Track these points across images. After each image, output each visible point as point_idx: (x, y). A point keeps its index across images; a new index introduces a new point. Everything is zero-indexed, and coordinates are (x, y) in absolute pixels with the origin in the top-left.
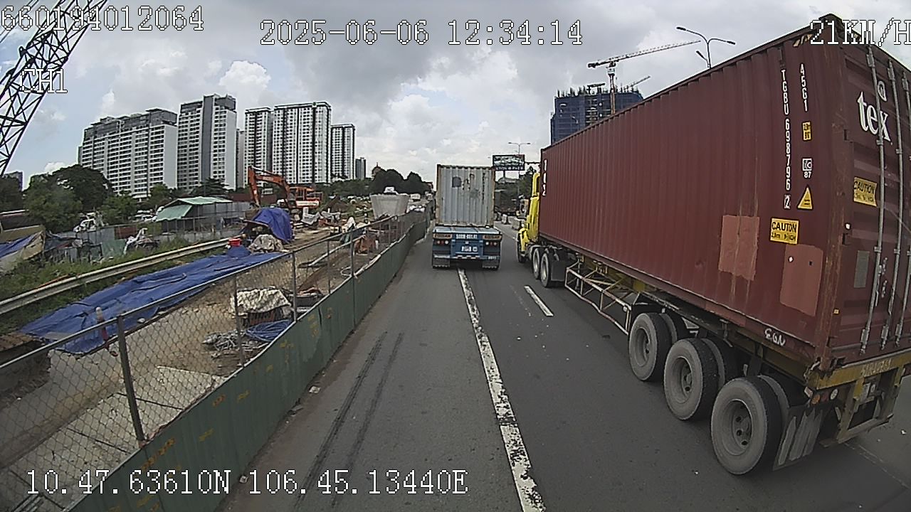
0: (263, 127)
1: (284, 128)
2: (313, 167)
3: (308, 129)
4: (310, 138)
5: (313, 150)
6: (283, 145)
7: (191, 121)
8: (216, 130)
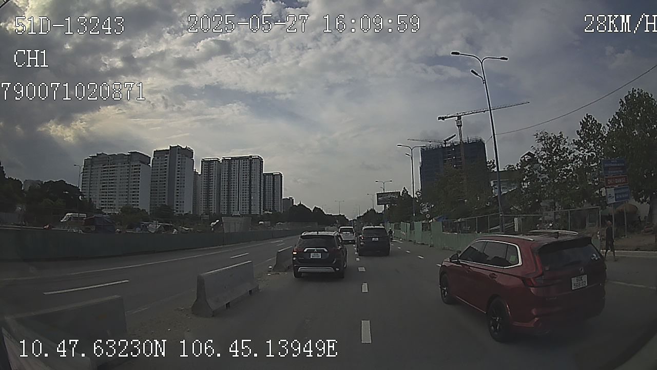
0: (214, 172)
2: (250, 203)
3: (246, 175)
4: (248, 182)
5: (250, 190)
6: (228, 186)
7: (161, 164)
8: (178, 171)
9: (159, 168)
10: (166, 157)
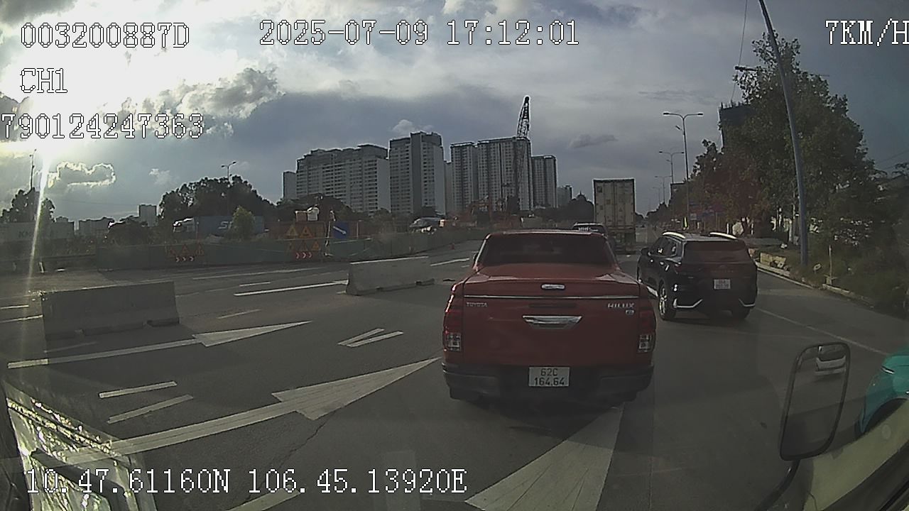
0: (468, 159)
1: (488, 161)
3: (510, 162)
4: (513, 170)
6: (488, 176)
7: (401, 156)
8: (425, 163)
9: (399, 161)
10: (408, 147)
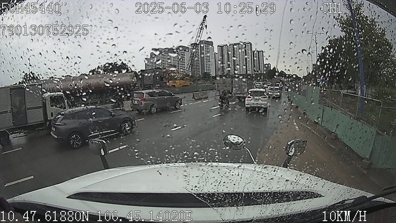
0: (225, 52)
1: (233, 52)
2: (246, 68)
3: (243, 53)
5: (246, 61)
8: (206, 53)
